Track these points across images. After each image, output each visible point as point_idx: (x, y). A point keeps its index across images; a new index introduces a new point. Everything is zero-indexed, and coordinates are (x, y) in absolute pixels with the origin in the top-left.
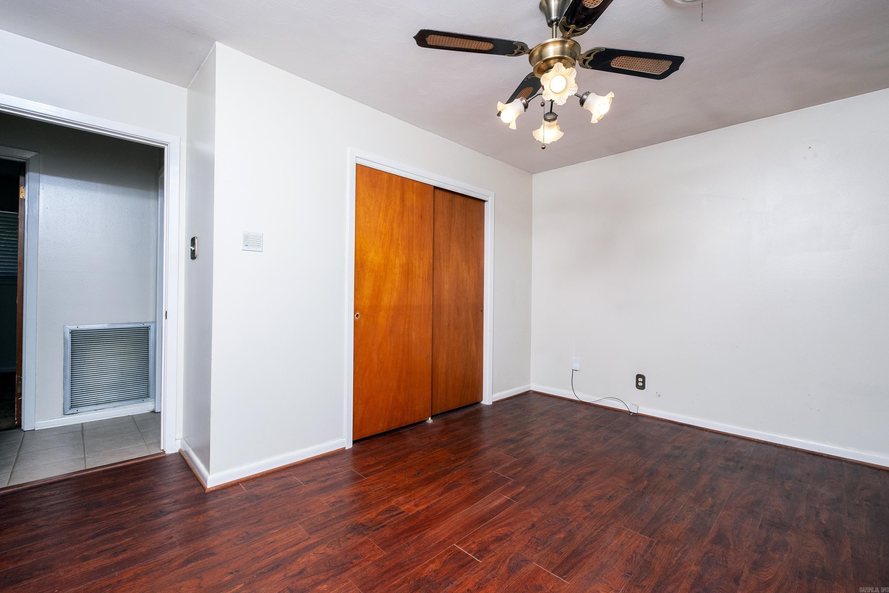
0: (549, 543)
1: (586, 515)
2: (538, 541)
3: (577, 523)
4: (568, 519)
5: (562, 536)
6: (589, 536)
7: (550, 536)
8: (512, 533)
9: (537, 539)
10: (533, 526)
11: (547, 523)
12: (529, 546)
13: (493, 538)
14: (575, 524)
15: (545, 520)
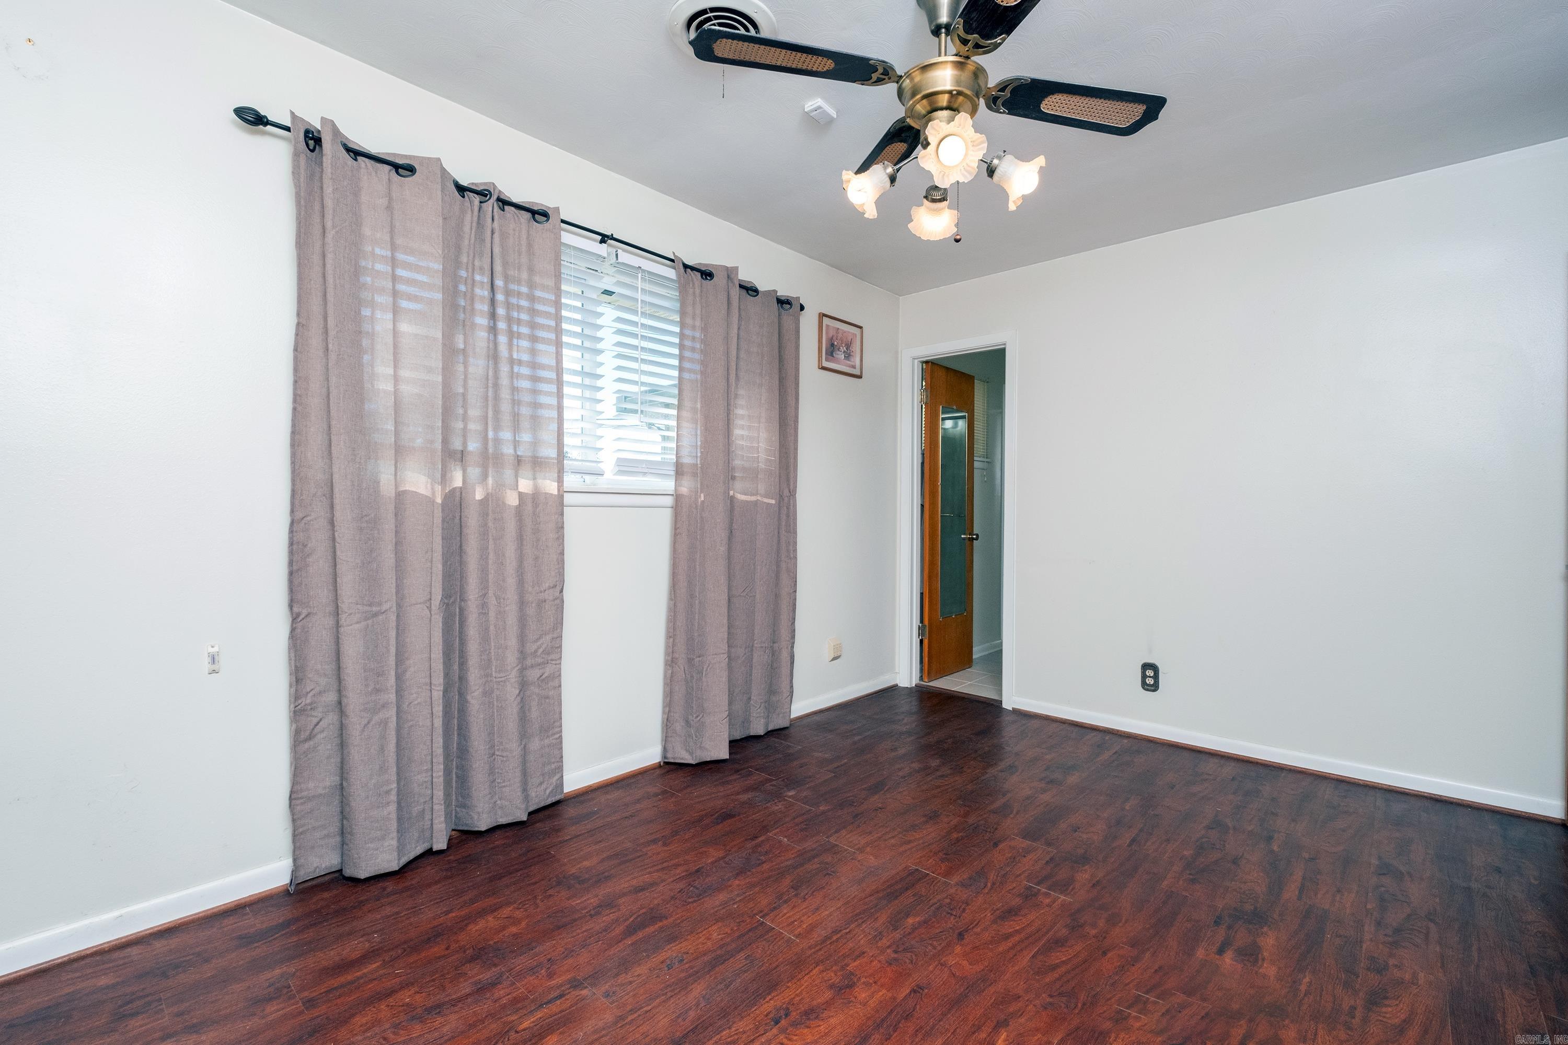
0: (933, 908)
1: (855, 964)
2: (950, 911)
3: (880, 944)
4: (896, 952)
5: (910, 921)
6: (865, 921)
7: (931, 919)
8: (994, 922)
9: (952, 915)
10: (961, 936)
11: (935, 943)
12: (963, 903)
13: (1022, 913)
14: (885, 942)
15: (939, 948)
